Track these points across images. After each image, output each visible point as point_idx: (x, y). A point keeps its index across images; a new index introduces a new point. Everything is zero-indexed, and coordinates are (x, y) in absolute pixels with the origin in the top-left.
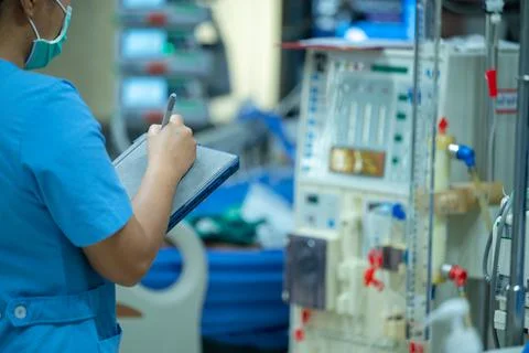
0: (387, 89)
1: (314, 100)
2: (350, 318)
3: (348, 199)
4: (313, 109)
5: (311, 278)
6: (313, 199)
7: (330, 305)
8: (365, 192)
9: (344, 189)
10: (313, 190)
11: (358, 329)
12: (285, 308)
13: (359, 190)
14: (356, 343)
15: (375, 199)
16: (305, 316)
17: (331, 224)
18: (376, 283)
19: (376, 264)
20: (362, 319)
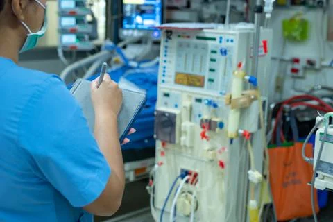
0: (205, 48)
1: (166, 51)
2: (185, 146)
3: (185, 95)
4: (166, 55)
5: (168, 130)
6: (167, 95)
7: (177, 141)
8: (194, 93)
9: (182, 91)
10: (167, 91)
11: (189, 152)
12: (153, 141)
13: (190, 92)
14: (189, 158)
15: (199, 97)
16: (164, 144)
17: (176, 106)
18: (206, 137)
19: (206, 129)
20: (192, 148)
